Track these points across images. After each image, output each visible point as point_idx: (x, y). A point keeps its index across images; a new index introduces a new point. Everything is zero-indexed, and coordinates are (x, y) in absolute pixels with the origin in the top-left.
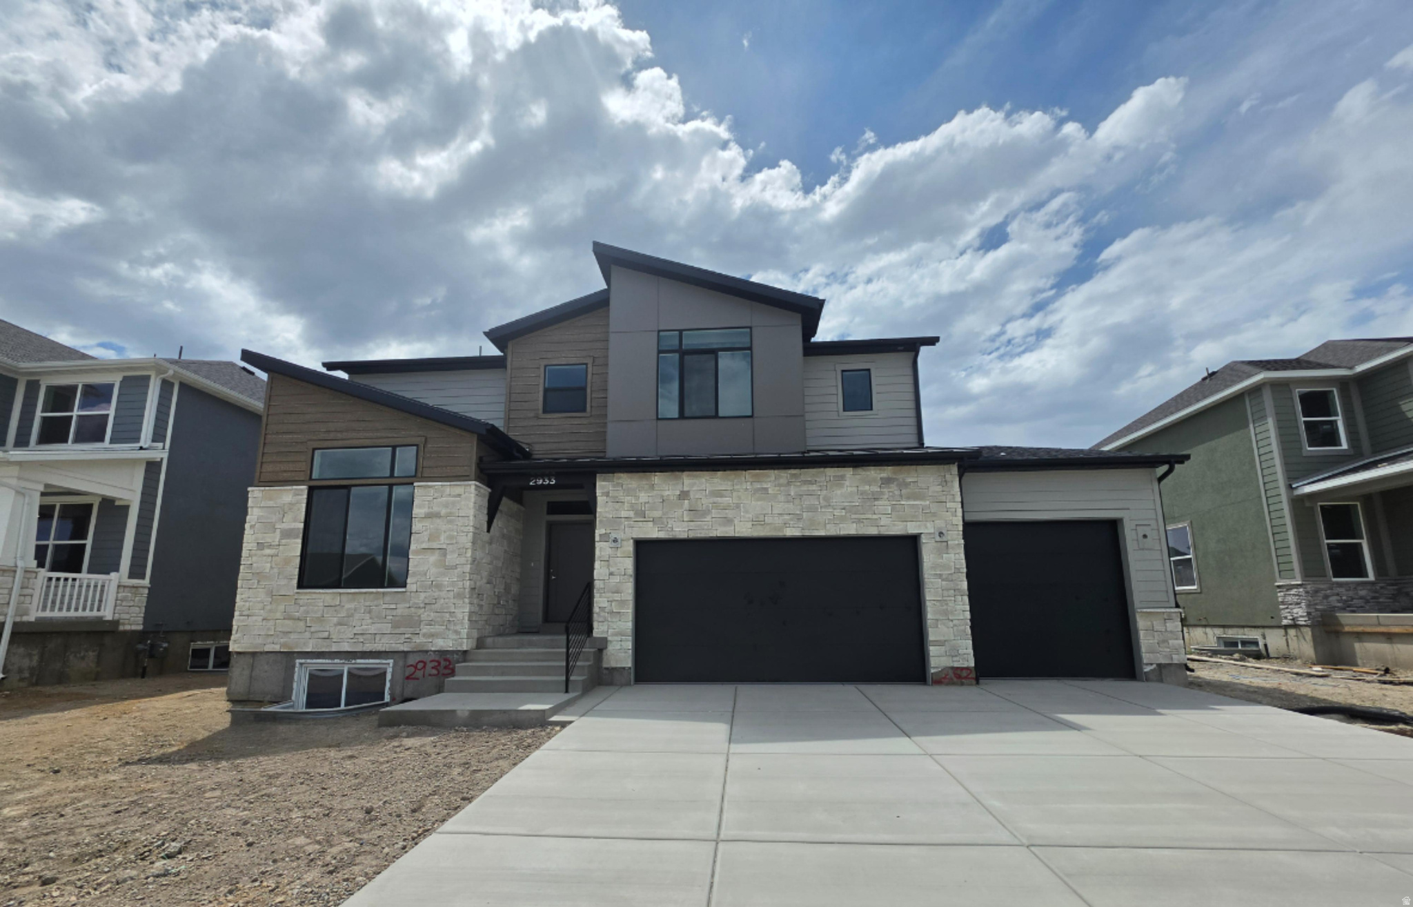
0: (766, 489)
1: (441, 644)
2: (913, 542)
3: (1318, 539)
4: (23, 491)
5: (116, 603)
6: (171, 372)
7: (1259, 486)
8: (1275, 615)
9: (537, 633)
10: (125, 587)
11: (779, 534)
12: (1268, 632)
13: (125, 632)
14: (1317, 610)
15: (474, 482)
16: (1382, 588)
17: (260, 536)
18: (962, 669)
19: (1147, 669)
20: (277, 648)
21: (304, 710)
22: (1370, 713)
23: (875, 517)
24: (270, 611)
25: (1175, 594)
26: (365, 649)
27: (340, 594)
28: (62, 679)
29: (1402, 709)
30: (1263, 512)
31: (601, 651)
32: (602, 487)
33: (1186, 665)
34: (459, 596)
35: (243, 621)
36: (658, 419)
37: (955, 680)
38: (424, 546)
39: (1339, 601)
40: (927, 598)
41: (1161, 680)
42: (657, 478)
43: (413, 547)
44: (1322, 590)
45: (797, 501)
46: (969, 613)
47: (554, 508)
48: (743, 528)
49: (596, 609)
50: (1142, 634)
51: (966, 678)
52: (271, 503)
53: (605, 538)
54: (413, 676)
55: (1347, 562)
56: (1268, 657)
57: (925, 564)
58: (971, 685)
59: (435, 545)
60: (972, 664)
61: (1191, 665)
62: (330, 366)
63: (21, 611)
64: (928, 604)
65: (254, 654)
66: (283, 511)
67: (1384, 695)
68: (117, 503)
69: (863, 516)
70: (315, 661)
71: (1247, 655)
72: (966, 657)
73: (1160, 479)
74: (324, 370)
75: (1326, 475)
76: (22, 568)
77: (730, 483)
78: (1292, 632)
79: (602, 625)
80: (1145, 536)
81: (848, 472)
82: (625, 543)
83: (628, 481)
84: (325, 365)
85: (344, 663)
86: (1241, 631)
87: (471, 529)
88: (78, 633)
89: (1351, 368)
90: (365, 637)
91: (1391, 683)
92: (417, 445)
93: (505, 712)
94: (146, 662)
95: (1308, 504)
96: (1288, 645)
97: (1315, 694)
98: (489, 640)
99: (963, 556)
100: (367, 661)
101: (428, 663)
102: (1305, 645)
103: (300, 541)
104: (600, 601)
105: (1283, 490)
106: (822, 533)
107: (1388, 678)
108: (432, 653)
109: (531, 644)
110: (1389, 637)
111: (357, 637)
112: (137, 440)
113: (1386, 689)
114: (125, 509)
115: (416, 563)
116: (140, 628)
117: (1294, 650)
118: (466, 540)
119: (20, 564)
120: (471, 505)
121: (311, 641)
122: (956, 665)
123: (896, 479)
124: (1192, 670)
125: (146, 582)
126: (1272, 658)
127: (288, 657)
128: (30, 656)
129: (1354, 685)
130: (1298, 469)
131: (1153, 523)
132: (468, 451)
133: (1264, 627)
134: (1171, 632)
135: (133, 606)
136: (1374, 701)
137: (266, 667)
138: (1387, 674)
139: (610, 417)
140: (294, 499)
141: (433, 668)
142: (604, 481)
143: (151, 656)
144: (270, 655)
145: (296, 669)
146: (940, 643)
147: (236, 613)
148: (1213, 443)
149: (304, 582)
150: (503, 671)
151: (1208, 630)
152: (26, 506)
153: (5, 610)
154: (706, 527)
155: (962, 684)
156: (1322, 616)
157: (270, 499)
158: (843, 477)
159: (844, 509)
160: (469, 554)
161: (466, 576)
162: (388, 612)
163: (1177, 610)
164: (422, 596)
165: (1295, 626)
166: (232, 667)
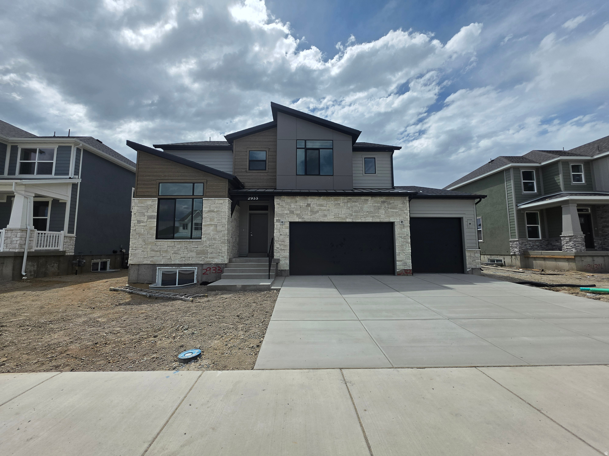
0: (339, 204)
1: (218, 261)
2: (392, 224)
3: (524, 224)
4: (27, 197)
5: (64, 244)
6: (81, 145)
7: (506, 204)
8: (508, 251)
9: (247, 256)
10: (67, 237)
11: (344, 221)
12: (505, 257)
13: (68, 256)
14: (522, 249)
15: (228, 199)
16: (543, 242)
17: (138, 218)
18: (408, 270)
19: (468, 270)
20: (149, 262)
21: (161, 286)
22: (538, 283)
23: (379, 215)
24: (145, 248)
25: (479, 243)
26: (185, 263)
27: (174, 241)
28: (45, 275)
29: (546, 282)
30: (507, 214)
31: (277, 264)
32: (276, 201)
33: (481, 268)
34: (223, 243)
35: (133, 252)
36: (297, 175)
37: (405, 274)
38: (208, 223)
39: (529, 246)
40: (396, 245)
41: (472, 274)
42: (298, 198)
43: (203, 224)
44: (525, 242)
45: (351, 209)
46: (411, 250)
47: (252, 208)
48: (330, 218)
49: (275, 248)
50: (467, 258)
51: (409, 273)
52: (142, 205)
53: (278, 221)
54: (206, 273)
55: (533, 233)
56: (505, 266)
57: (396, 233)
58: (411, 275)
59: (212, 223)
60: (411, 268)
61: (482, 269)
62: (156, 146)
63: (30, 247)
64: (397, 247)
65: (139, 265)
66: (148, 208)
67: (541, 278)
68: (60, 201)
69: (374, 215)
70: (165, 268)
71: (498, 265)
72: (409, 266)
73: (476, 204)
74: (154, 148)
75: (529, 202)
76: (29, 229)
77: (326, 201)
78: (513, 257)
79: (278, 254)
80: (470, 224)
81: (369, 198)
82: (286, 223)
83: (287, 200)
84: (154, 146)
85: (177, 268)
86: (496, 256)
87: (227, 217)
88: (50, 256)
89: (540, 163)
90: (185, 258)
91: (544, 274)
92: (203, 183)
93: (255, 285)
94: (77, 268)
95: (522, 212)
96: (512, 262)
97: (520, 278)
98: (234, 259)
99: (409, 230)
100: (186, 268)
101: (211, 268)
102: (517, 261)
103: (156, 220)
104: (276, 245)
105: (514, 207)
106: (360, 221)
107: (543, 273)
108: (213, 264)
109: (250, 261)
110: (544, 259)
111: (182, 258)
112: (68, 174)
113: (542, 276)
114: (65, 204)
115: (205, 230)
116: (73, 254)
117: (514, 263)
118: (225, 221)
119: (28, 227)
120: (227, 208)
121: (163, 260)
122: (406, 268)
123: (387, 202)
124: (483, 270)
125: (74, 235)
126: (506, 266)
127: (153, 266)
128: (34, 266)
129: (533, 275)
130: (520, 199)
131: (473, 219)
132: (224, 185)
133: (504, 255)
134: (477, 257)
135: (70, 245)
136: (538, 280)
137: (144, 270)
138: (543, 272)
139: (278, 174)
140: (152, 203)
141: (213, 270)
142: (277, 199)
143: (79, 266)
144: (146, 265)
145: (157, 271)
146: (400, 261)
147: (130, 249)
148: (492, 188)
149: (159, 236)
150: (243, 271)
151: (485, 256)
152: (28, 203)
153: (24, 247)
154: (317, 218)
155: (407, 275)
156: (524, 251)
157: (142, 203)
158: (367, 200)
159: (368, 212)
160: (226, 227)
161: (225, 235)
162: (194, 249)
163: (479, 250)
164: (208, 242)
165: (515, 255)
166: (130, 270)
